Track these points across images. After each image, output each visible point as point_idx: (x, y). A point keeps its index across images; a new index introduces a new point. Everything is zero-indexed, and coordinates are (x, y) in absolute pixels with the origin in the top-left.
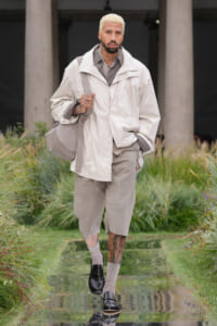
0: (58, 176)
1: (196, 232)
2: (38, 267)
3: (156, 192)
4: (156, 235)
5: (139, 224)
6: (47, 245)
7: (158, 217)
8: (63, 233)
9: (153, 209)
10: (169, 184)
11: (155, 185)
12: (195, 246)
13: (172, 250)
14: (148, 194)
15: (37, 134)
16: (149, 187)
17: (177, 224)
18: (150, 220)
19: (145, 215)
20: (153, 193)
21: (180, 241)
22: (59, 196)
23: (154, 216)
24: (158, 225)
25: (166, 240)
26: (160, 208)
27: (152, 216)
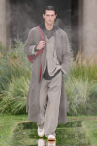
3: (78, 88)
4: (78, 118)
6: (2, 125)
9: (75, 100)
10: (87, 83)
11: (77, 84)
14: (73, 90)
16: (73, 85)
18: (74, 108)
19: (71, 104)
20: (76, 89)
21: (94, 122)
22: (11, 92)
23: (77, 105)
24: (79, 111)
25: (85, 121)
26: (81, 99)
27: (75, 105)
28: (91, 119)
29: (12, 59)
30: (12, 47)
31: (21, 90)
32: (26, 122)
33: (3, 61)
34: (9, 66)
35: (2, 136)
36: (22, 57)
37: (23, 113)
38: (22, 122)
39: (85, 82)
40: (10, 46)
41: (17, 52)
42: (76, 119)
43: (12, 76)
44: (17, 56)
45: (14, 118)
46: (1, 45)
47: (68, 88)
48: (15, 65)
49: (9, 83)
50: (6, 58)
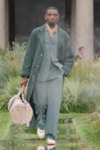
0: (8, 77)
1: (94, 113)
3: (70, 88)
4: (70, 115)
9: (67, 98)
10: (78, 83)
11: (69, 84)
12: (93, 122)
13: (79, 124)
16: (65, 85)
17: (82, 108)
18: (66, 106)
19: (63, 102)
20: (67, 88)
21: (84, 119)
22: (8, 90)
23: (68, 103)
24: (71, 108)
25: (75, 118)
26: (72, 98)
27: (67, 103)
28: (81, 116)
29: (10, 60)
30: (9, 49)
31: (18, 88)
33: (1, 62)
34: (7, 66)
36: (19, 59)
39: (76, 82)
40: (8, 49)
41: (14, 54)
42: (67, 116)
43: (10, 76)
44: (14, 57)
48: (12, 66)
49: (7, 82)
50: (5, 60)
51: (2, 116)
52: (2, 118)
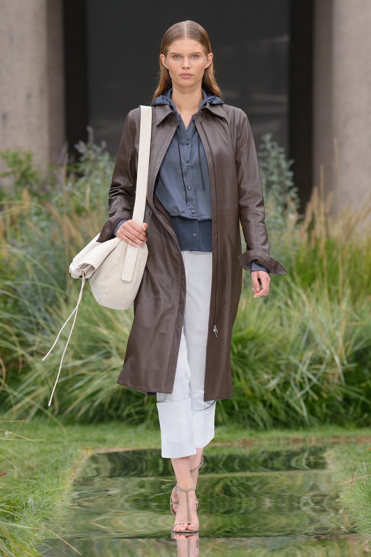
2: (13, 519)
3: (312, 326)
4: (313, 437)
5: (270, 407)
7: (316, 389)
8: (76, 431)
9: (303, 368)
10: (344, 306)
11: (308, 309)
13: (353, 474)
14: (293, 333)
15: (8, 182)
16: (294, 313)
17: (365, 408)
19: (285, 385)
20: (304, 329)
23: (307, 388)
24: (317, 409)
25: (337, 448)
26: (323, 367)
27: (301, 388)
28: (358, 441)
29: (71, 218)
30: (68, 174)
31: (103, 331)
32: (119, 448)
33: (36, 224)
34: (58, 242)
35: (30, 500)
37: (111, 418)
38: (103, 449)
39: (339, 302)
40: (63, 170)
41: (88, 190)
42: (304, 440)
44: (87, 204)
45: (77, 435)
46: (28, 169)
47: (277, 325)
49: (59, 307)
50: (49, 215)
51: (41, 442)
52: (42, 451)
